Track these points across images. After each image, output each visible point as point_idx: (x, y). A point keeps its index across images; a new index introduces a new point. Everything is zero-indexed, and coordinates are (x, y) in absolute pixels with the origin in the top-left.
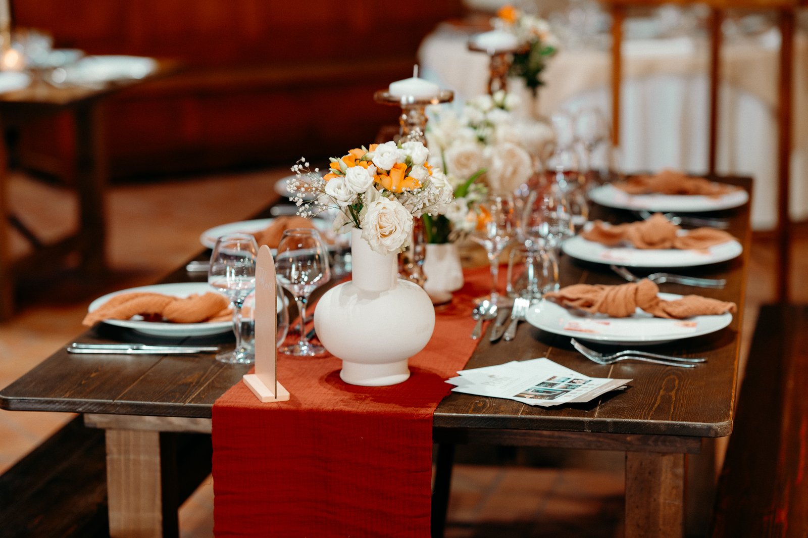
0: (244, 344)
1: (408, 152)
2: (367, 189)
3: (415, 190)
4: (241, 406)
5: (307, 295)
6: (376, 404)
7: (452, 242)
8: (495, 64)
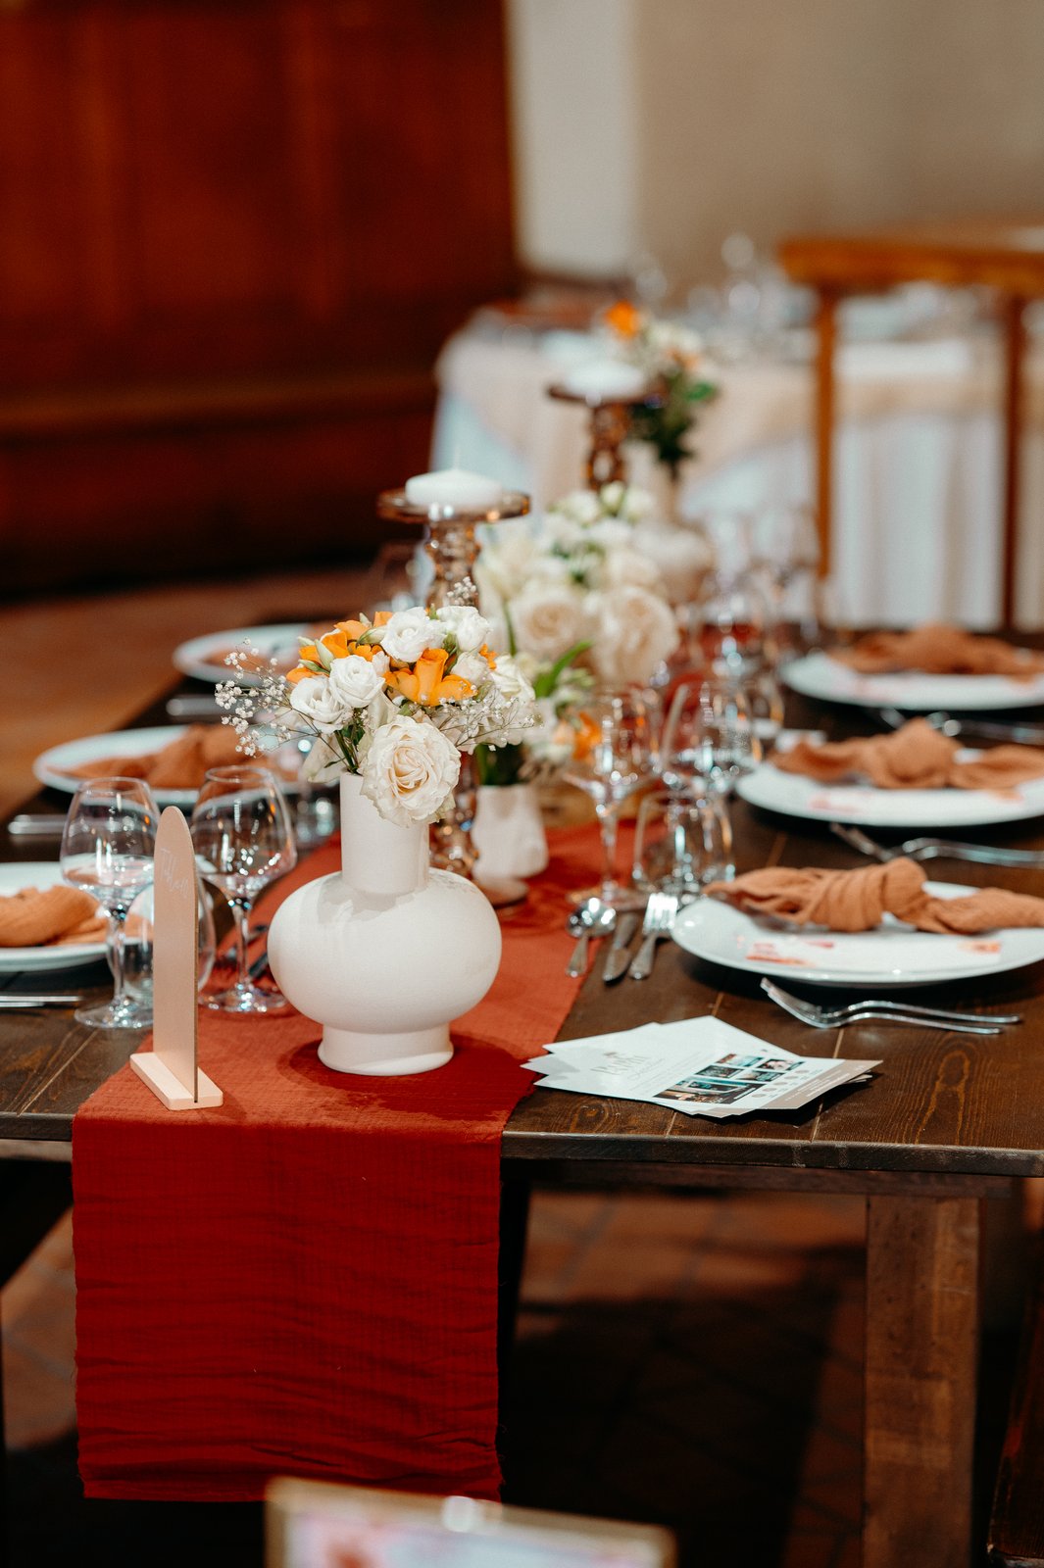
0: (129, 989)
1: (449, 626)
2: (372, 699)
3: (465, 702)
4: (128, 1118)
5: (251, 895)
6: (392, 1114)
7: (525, 781)
8: (601, 424)
